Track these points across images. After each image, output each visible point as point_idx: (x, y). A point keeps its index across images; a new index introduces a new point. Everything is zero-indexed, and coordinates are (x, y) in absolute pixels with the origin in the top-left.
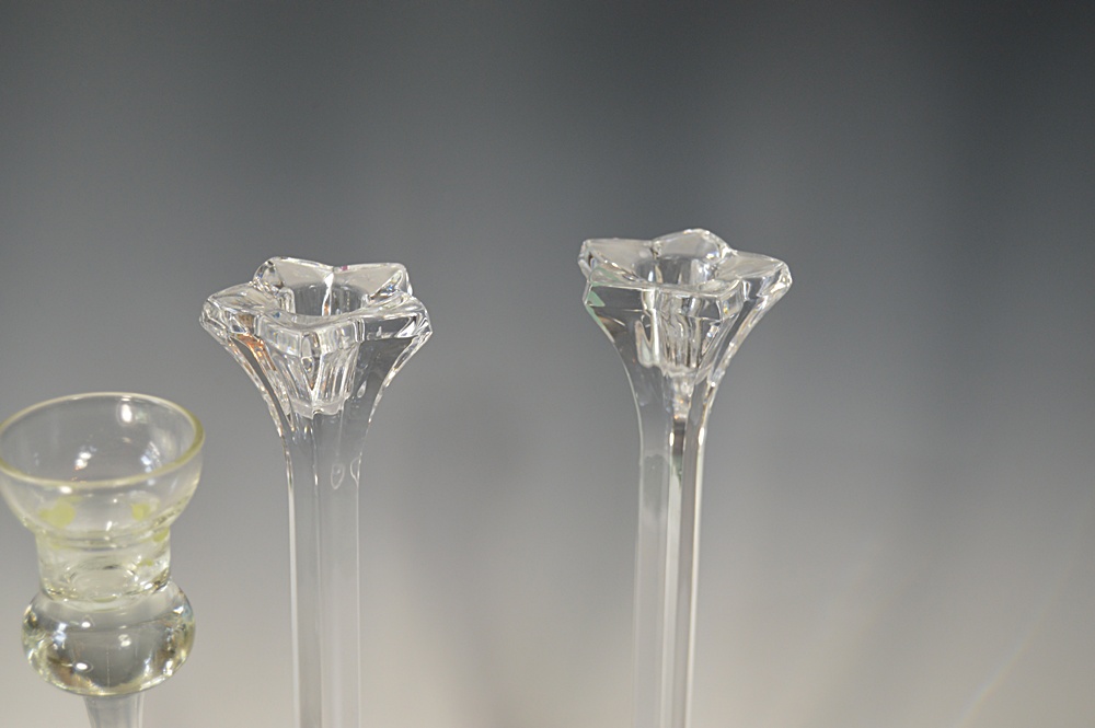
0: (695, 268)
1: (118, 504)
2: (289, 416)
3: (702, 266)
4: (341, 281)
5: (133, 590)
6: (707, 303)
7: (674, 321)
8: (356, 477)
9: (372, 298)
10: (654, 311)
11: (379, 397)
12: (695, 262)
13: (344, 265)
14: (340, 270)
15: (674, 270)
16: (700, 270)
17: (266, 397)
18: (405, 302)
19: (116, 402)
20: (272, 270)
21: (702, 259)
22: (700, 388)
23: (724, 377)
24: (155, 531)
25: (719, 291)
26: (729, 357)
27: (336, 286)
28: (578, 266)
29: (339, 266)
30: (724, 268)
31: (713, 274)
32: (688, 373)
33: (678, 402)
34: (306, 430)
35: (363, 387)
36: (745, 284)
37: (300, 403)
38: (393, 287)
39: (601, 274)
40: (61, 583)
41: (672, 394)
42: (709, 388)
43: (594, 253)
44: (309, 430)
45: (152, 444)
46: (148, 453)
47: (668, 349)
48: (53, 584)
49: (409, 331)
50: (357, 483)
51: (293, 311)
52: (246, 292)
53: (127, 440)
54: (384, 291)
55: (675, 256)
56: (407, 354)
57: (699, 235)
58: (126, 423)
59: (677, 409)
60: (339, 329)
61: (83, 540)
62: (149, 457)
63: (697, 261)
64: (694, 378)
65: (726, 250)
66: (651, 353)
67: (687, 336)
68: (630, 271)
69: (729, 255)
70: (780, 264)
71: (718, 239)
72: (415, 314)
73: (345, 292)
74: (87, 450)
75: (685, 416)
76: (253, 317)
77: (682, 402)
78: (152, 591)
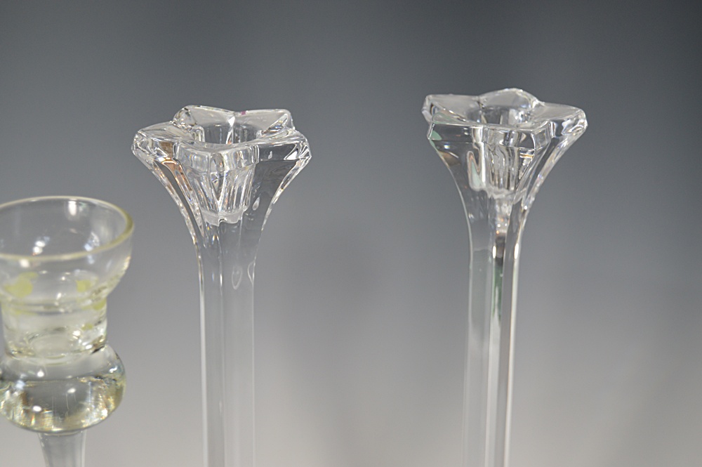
0: (512, 116)
1: (65, 281)
2: (201, 227)
3: (518, 114)
4: (240, 121)
5: (77, 348)
6: (524, 136)
7: (498, 153)
8: (252, 277)
9: (265, 133)
10: (482, 144)
11: (269, 211)
12: (512, 112)
13: (243, 111)
14: (239, 114)
15: (495, 116)
16: (516, 118)
17: (184, 211)
18: (290, 135)
19: (67, 202)
20: (187, 113)
21: (517, 108)
22: (517, 207)
23: (534, 202)
24: (93, 301)
25: (532, 128)
26: (538, 185)
27: (236, 125)
28: (422, 115)
29: (239, 111)
30: (535, 114)
31: (525, 118)
32: (507, 195)
33: (499, 219)
34: (214, 239)
35: (257, 202)
36: (552, 123)
37: (209, 213)
38: (281, 126)
39: (441, 116)
40: (21, 343)
41: (494, 214)
42: (522, 211)
43: (436, 103)
44: (216, 238)
45: (93, 234)
46: (90, 241)
47: (493, 174)
48: (17, 345)
49: (292, 157)
50: (253, 284)
51: (204, 140)
52: (168, 127)
53: (73, 231)
54: (274, 128)
55: (497, 106)
56: (291, 175)
57: (514, 92)
58: (72, 217)
59: (499, 226)
60: (239, 151)
61: (38, 305)
62: (90, 245)
63: (514, 110)
64: (512, 200)
65: (536, 102)
66: (479, 180)
67: (507, 164)
68: (463, 116)
69: (538, 106)
70: (579, 110)
71: (529, 95)
72: (298, 142)
73: (243, 130)
74: (42, 239)
75: (505, 231)
76: (173, 143)
77: (502, 220)
78: (91, 351)
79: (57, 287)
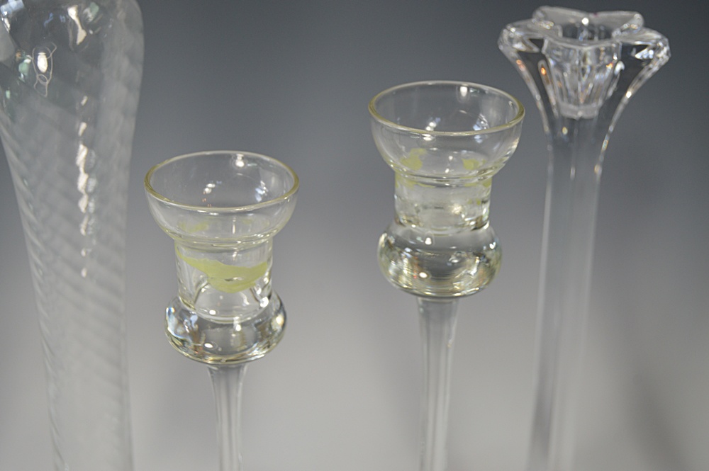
1: (452, 160)
5: (460, 223)
13: (594, 13)
19: (459, 86)
29: (591, 13)
45: (482, 116)
46: (478, 123)
48: (407, 214)
62: (479, 126)
74: (433, 120)
79: (444, 164)
